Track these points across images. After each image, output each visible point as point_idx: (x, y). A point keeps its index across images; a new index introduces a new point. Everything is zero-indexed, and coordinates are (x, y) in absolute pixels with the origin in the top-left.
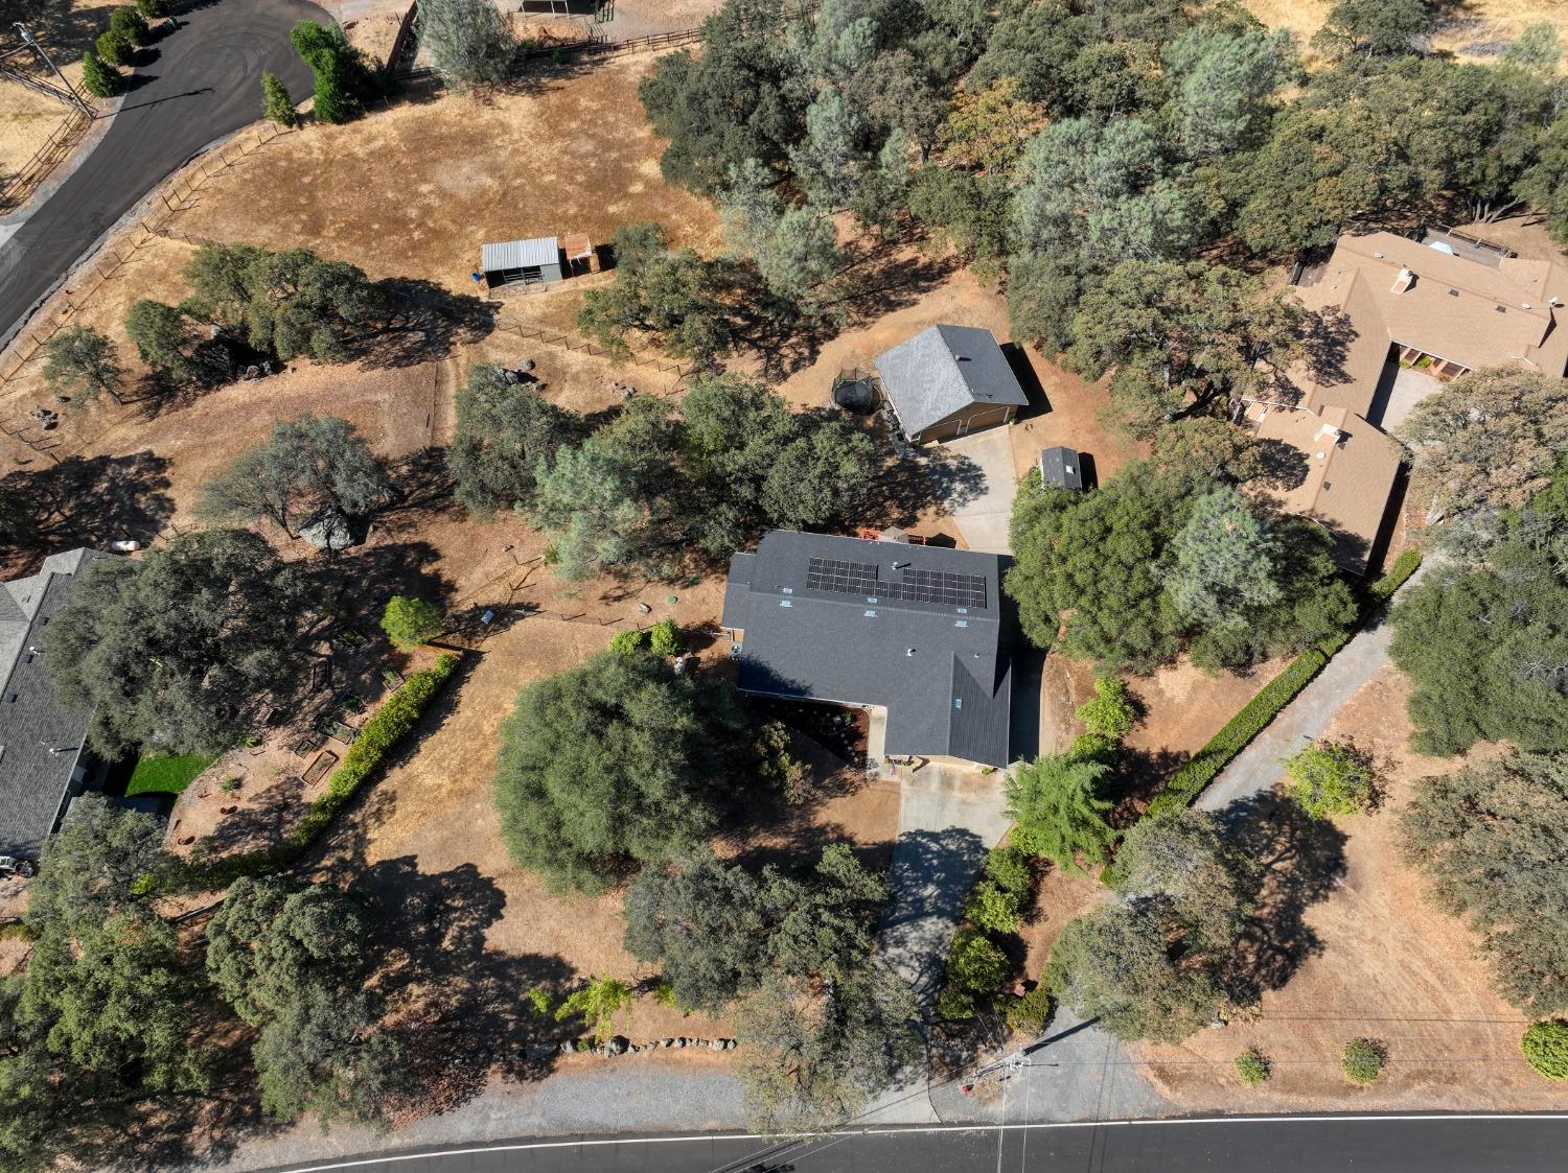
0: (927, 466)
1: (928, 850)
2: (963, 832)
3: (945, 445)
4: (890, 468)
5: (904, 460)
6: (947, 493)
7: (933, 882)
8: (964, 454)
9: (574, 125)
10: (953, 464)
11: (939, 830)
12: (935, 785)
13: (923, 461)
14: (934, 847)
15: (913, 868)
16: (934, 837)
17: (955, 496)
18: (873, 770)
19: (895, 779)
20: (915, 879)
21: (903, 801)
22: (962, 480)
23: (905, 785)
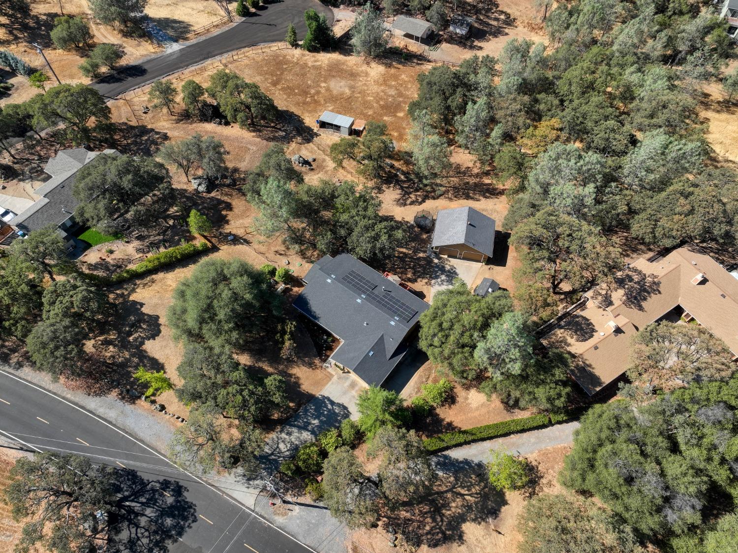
0: (436, 264)
1: (326, 406)
2: (345, 408)
3: (450, 259)
4: (420, 257)
5: (428, 257)
6: (437, 277)
7: (319, 419)
8: (455, 266)
9: (393, 83)
10: (448, 268)
11: (336, 401)
12: (347, 383)
13: (436, 261)
14: (330, 406)
15: (315, 410)
16: (332, 403)
17: (439, 280)
18: (327, 365)
19: (333, 373)
20: (313, 414)
21: (330, 383)
22: (447, 276)
23: (335, 378)
